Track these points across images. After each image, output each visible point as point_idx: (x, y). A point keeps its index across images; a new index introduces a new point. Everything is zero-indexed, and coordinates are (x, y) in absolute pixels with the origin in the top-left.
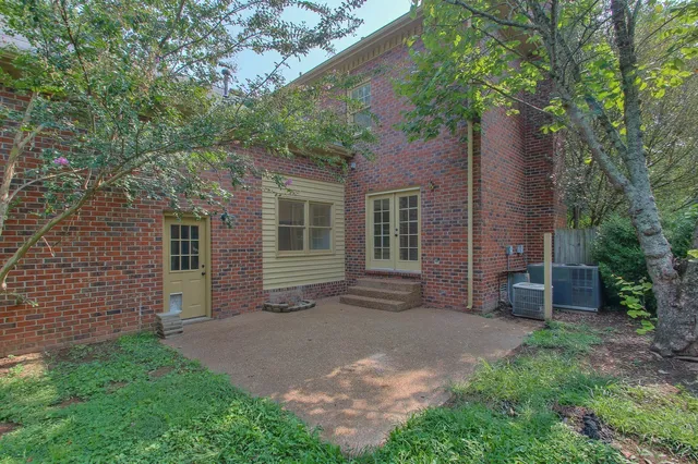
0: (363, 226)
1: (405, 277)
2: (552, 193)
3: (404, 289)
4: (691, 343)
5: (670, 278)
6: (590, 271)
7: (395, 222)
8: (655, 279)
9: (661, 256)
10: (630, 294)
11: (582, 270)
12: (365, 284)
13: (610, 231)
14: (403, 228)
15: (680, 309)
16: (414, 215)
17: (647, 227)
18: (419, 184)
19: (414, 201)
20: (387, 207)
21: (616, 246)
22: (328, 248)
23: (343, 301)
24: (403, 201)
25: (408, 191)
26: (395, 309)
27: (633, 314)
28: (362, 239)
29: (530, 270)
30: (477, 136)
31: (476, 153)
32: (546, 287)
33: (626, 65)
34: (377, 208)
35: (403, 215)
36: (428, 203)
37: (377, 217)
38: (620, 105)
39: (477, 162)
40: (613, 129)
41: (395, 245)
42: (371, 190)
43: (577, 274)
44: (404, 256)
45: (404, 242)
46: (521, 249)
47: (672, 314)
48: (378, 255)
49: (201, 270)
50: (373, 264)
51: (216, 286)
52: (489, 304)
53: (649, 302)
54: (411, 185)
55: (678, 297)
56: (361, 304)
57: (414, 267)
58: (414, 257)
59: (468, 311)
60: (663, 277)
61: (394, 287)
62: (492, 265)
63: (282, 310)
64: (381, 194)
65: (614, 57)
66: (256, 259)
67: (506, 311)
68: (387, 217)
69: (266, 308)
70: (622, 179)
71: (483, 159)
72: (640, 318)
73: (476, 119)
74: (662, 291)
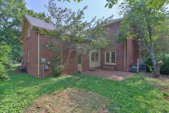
0: (104, 57)
1: (113, 66)
2: (138, 51)
3: (113, 68)
4: (158, 74)
5: (156, 65)
6: (145, 65)
7: (110, 56)
8: (154, 66)
9: (154, 63)
10: (150, 68)
11: (144, 65)
12: (105, 67)
13: (148, 58)
14: (112, 57)
15: (157, 70)
16: (114, 55)
17: (153, 58)
18: (115, 50)
19: (114, 53)
20: (109, 54)
21: (149, 61)
22: (98, 60)
23: (102, 70)
24: (112, 53)
25: (113, 51)
26: (112, 71)
27: (151, 71)
28: (104, 59)
29: (135, 65)
30: (126, 43)
31: (126, 45)
32: (138, 67)
33: (150, 35)
34: (107, 54)
35: (112, 55)
36: (117, 53)
37: (107, 55)
38: (149, 40)
39: (126, 47)
40: (148, 44)
41: (110, 60)
42: (106, 51)
43: (143, 66)
44: (112, 62)
45: (112, 60)
46: (133, 61)
47: (156, 70)
48: (107, 62)
49: (81, 64)
50: (106, 63)
51: (84, 67)
52: (128, 70)
53: (153, 69)
54: (114, 50)
55: (156, 68)
56: (105, 70)
57: (114, 64)
58: (114, 62)
59: (124, 71)
60: (155, 65)
61: (111, 67)
62: (129, 64)
63: (93, 71)
64: (108, 51)
65: (149, 34)
66: (89, 62)
67: (131, 71)
68: (109, 55)
69: (90, 70)
70: (149, 52)
71: (127, 46)
72: (152, 71)
73: (126, 40)
74: (154, 67)
